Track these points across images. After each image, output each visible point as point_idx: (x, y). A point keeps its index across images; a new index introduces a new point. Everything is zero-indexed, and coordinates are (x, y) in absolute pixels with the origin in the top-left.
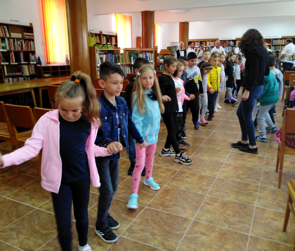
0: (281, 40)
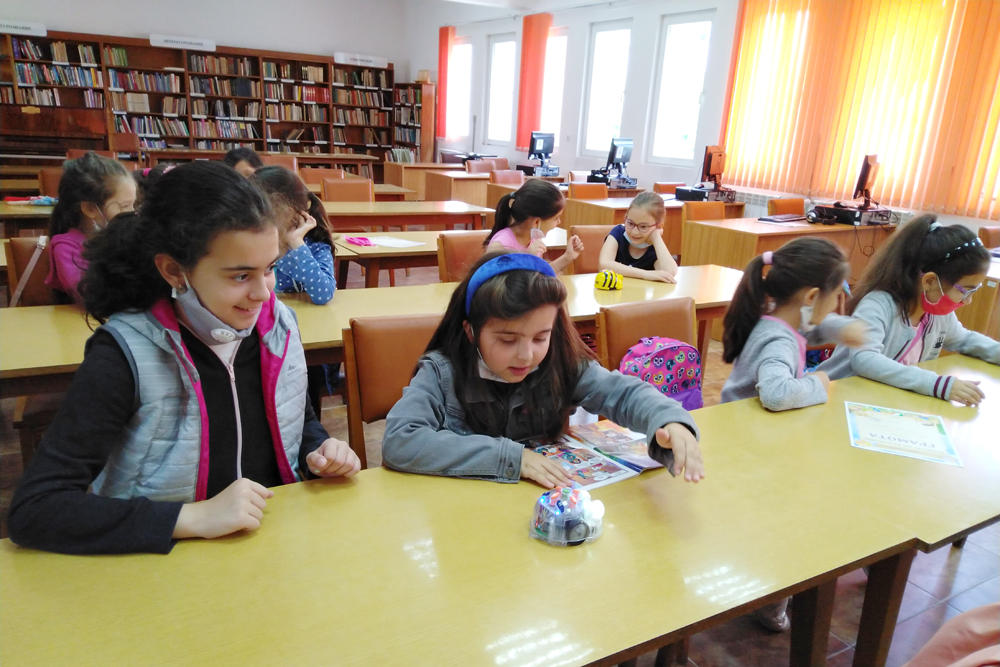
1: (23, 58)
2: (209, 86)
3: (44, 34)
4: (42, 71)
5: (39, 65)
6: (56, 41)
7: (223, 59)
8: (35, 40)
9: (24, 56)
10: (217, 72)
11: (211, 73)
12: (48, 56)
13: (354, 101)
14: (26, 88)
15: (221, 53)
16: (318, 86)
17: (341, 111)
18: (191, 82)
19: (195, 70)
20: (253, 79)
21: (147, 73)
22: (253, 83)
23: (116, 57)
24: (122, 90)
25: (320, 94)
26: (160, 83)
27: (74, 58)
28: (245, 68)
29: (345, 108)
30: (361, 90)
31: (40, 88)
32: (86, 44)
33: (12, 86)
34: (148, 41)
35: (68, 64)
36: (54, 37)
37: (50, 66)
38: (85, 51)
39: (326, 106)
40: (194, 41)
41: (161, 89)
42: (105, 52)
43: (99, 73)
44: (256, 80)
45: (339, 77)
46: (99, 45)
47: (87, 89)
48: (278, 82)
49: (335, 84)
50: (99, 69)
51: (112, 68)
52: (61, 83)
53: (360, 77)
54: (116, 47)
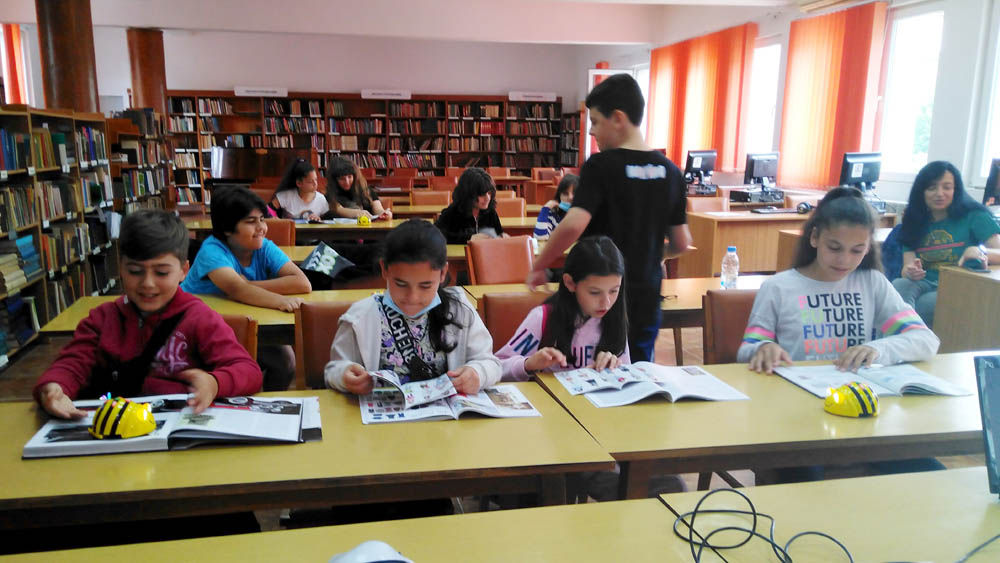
1: (270, 113)
2: (405, 127)
3: (285, 95)
4: (282, 122)
5: (280, 118)
6: (293, 100)
7: (417, 105)
8: (280, 100)
9: (271, 112)
10: (411, 115)
11: (406, 116)
12: (287, 110)
13: (524, 132)
14: (270, 136)
15: (417, 99)
16: (494, 121)
17: (513, 141)
18: (391, 125)
19: (394, 116)
20: (439, 119)
21: (357, 119)
22: (439, 123)
23: (335, 109)
24: (338, 134)
25: (495, 126)
26: (366, 128)
27: (305, 111)
28: (433, 111)
29: (516, 137)
30: (531, 121)
31: (280, 135)
32: (314, 100)
33: (261, 135)
34: (360, 95)
35: (300, 116)
36: (293, 96)
37: (288, 119)
38: (313, 106)
39: (500, 137)
40: (395, 92)
41: (367, 131)
42: (328, 106)
43: (323, 122)
44: (442, 120)
45: (513, 112)
46: (323, 100)
47: (313, 135)
48: (461, 120)
49: (508, 118)
50: (322, 119)
51: (333, 118)
52: (295, 130)
53: (531, 111)
54: (336, 101)
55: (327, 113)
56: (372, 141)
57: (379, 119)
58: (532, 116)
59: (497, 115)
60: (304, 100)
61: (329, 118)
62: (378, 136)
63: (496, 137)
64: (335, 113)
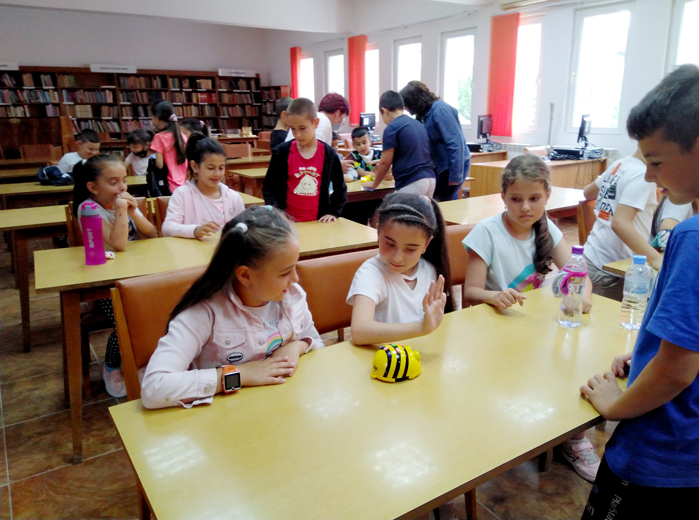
0: (137, 80)
2: (134, 97)
4: (16, 94)
5: (14, 90)
6: (25, 73)
7: (142, 78)
8: (11, 73)
9: (3, 85)
10: (138, 87)
11: (134, 88)
12: (20, 83)
13: (234, 101)
14: (5, 106)
15: (141, 74)
16: (208, 92)
17: (225, 108)
19: (122, 88)
20: (163, 91)
21: (89, 90)
22: (163, 93)
23: (67, 81)
24: (72, 103)
25: (210, 97)
26: (98, 97)
27: (38, 83)
28: (157, 84)
29: (227, 105)
30: (238, 93)
31: (15, 106)
32: (46, 74)
34: (89, 69)
35: (33, 88)
36: (24, 70)
37: (22, 90)
38: (45, 78)
39: (215, 105)
40: (121, 67)
41: (100, 101)
42: (59, 78)
43: (56, 93)
44: (166, 91)
45: (222, 85)
46: (55, 73)
47: (48, 104)
48: (181, 91)
49: (220, 90)
50: (56, 90)
51: (66, 89)
52: (29, 101)
53: (237, 84)
54: (68, 74)
55: (60, 85)
56: (105, 109)
57: (110, 90)
58: (238, 88)
59: (210, 88)
60: (37, 73)
61: (62, 89)
62: (110, 105)
63: (211, 105)
64: (67, 85)
